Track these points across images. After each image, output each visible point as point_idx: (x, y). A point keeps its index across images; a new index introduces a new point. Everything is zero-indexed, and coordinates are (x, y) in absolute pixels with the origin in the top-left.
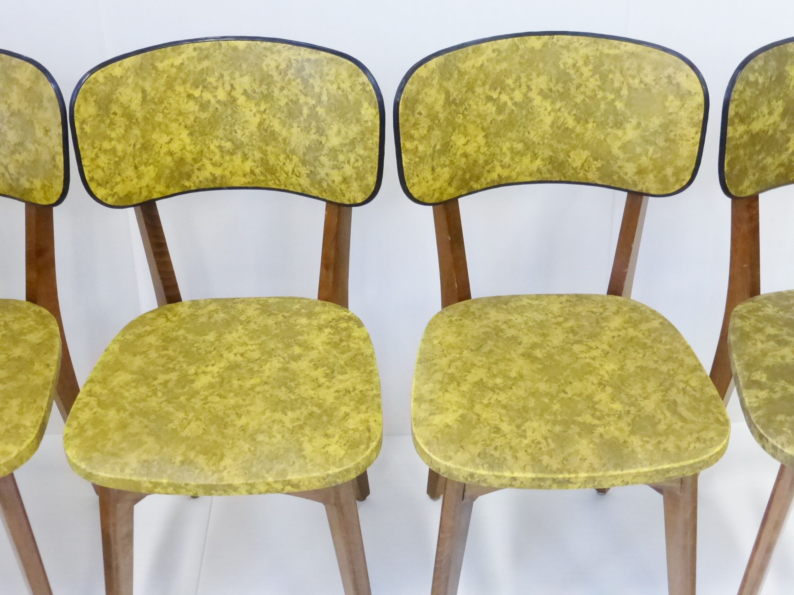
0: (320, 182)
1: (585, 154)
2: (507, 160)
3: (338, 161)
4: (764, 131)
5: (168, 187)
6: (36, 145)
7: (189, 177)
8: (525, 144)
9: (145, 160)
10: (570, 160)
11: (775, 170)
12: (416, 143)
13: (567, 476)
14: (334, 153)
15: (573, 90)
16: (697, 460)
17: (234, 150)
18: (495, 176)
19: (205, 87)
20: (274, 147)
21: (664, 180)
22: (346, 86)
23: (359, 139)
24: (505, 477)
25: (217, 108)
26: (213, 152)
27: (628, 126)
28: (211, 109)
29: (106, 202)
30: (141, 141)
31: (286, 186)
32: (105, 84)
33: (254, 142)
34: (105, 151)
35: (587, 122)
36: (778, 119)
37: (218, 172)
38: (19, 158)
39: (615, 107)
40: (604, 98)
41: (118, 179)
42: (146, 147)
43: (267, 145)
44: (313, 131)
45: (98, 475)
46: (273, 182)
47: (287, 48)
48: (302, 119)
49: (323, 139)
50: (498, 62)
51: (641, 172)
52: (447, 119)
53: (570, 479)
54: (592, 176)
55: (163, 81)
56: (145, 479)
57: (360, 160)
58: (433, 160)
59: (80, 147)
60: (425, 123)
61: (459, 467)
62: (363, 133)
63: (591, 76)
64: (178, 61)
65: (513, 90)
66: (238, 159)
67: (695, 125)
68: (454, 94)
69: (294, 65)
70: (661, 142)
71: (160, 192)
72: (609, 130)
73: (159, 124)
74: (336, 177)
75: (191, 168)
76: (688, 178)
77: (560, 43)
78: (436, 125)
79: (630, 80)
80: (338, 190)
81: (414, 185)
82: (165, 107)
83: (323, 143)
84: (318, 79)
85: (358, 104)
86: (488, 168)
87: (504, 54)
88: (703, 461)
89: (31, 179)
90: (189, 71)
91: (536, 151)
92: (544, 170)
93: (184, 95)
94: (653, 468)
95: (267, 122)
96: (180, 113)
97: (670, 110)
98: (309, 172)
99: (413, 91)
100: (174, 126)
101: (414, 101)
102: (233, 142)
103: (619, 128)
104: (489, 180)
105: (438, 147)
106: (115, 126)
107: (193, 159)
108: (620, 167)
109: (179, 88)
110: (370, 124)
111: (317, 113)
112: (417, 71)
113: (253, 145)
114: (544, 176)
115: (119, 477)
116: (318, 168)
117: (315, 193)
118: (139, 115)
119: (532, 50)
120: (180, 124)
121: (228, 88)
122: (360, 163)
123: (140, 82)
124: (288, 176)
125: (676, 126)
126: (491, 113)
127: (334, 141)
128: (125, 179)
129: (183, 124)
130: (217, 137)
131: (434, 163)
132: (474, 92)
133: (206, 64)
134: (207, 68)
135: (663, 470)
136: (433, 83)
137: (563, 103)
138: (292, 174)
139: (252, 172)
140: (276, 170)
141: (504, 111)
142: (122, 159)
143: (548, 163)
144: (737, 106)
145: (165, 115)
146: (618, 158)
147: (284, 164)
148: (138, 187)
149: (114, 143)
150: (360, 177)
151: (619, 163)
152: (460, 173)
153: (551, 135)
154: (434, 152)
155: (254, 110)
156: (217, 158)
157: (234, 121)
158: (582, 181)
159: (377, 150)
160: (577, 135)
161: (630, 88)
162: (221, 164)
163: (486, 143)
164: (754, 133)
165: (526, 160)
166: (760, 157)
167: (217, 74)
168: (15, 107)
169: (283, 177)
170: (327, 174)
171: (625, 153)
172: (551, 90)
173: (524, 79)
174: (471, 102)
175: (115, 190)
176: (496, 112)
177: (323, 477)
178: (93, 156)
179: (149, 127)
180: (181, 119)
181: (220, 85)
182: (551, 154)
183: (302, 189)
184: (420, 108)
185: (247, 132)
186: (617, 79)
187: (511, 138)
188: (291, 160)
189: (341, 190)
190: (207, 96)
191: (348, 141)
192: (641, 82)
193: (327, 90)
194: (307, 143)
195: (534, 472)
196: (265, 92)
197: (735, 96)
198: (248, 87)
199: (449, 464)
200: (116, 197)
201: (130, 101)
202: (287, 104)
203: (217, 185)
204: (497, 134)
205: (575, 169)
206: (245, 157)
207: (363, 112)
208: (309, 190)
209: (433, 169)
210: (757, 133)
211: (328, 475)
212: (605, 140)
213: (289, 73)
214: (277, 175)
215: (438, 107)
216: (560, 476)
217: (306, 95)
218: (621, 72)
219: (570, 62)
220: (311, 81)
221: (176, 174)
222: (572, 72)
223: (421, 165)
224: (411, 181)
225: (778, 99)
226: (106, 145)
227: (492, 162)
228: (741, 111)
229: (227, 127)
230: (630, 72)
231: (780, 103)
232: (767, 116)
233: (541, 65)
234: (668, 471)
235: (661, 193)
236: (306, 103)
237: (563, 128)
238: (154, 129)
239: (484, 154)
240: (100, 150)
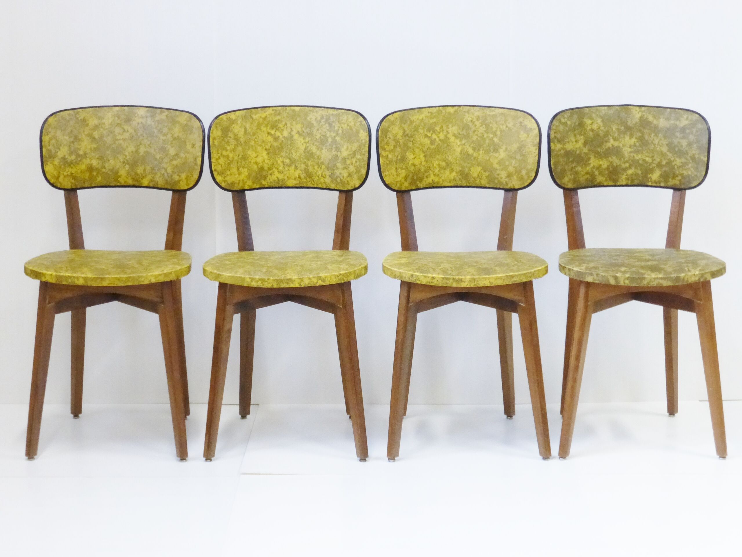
0: (336, 179)
1: (479, 169)
2: (437, 171)
3: (346, 164)
4: (573, 151)
5: (253, 183)
6: (186, 154)
7: (265, 178)
8: (447, 163)
9: (243, 165)
10: (471, 173)
11: (584, 175)
12: (387, 153)
13: (460, 277)
14: (344, 160)
15: (471, 133)
16: (527, 272)
17: (290, 164)
18: (430, 180)
19: (277, 129)
20: (312, 161)
21: (521, 178)
22: (352, 124)
23: (358, 150)
24: (429, 277)
25: (283, 141)
26: (279, 165)
27: (501, 151)
28: (280, 141)
29: (221, 185)
30: (242, 154)
31: (317, 185)
32: (227, 121)
33: (301, 159)
34: (224, 156)
35: (479, 150)
36: (582, 146)
37: (281, 177)
38: (175, 163)
39: (494, 140)
40: (488, 137)
41: (228, 173)
42: (245, 158)
43: (309, 160)
44: (334, 150)
45: (223, 275)
46: (310, 183)
47: (321, 110)
48: (328, 144)
49: (339, 154)
50: (431, 118)
51: (509, 176)
52: (404, 143)
53: (462, 279)
54: (484, 182)
55: (255, 124)
56: (247, 276)
57: (358, 161)
58: (396, 164)
59: (211, 152)
60: (392, 143)
61: (405, 271)
62: (360, 147)
63: (481, 126)
64: (264, 116)
65: (439, 133)
66: (292, 169)
67: (534, 146)
68: (408, 131)
69: (325, 117)
70: (518, 157)
71: (249, 185)
72: (491, 154)
73: (252, 146)
74: (345, 174)
75: (266, 173)
76: (534, 175)
77: (464, 110)
78: (398, 145)
79: (501, 126)
80: (346, 181)
81: (386, 176)
82: (256, 138)
83: (339, 156)
84: (337, 123)
85: (358, 132)
86: (426, 174)
87: (434, 115)
88: (531, 272)
89: (180, 174)
90: (269, 121)
91: (453, 167)
92: (457, 178)
93: (266, 132)
94: (504, 275)
95: (309, 148)
96: (263, 142)
97: (522, 139)
98: (330, 174)
99: (386, 126)
100: (259, 148)
101: (386, 132)
102: (290, 160)
103: (496, 152)
104: (427, 182)
105: (399, 157)
106: (229, 144)
107: (268, 168)
108: (498, 175)
109: (263, 129)
110: (363, 141)
111: (336, 140)
112: (388, 117)
113: (301, 161)
114: (457, 183)
115: (234, 275)
116: (336, 171)
117: (333, 186)
118: (242, 140)
119: (449, 113)
120: (263, 148)
121: (289, 130)
122: (358, 164)
123: (244, 123)
124: (319, 178)
125: (525, 147)
126: (428, 144)
127: (345, 153)
128: (232, 173)
129: (264, 148)
130: (282, 156)
131: (397, 166)
132: (418, 132)
133: (278, 117)
134: (279, 120)
135: (510, 276)
136: (396, 124)
137: (466, 140)
138: (321, 176)
139: (299, 177)
140: (313, 175)
141: (435, 143)
142: (231, 162)
143: (459, 174)
144: (555, 133)
145: (255, 142)
146: (497, 169)
147: (317, 171)
148: (238, 179)
149: (228, 152)
150: (358, 171)
151: (498, 172)
152: (411, 175)
153: (460, 158)
154: (397, 160)
155: (303, 142)
156: (281, 168)
157: (291, 147)
158: (479, 186)
159: (367, 154)
160: (474, 158)
161: (501, 131)
162: (283, 172)
163: (425, 160)
164: (568, 150)
165: (447, 172)
166: (573, 165)
167: (284, 123)
168: (176, 135)
169: (316, 179)
170: (340, 173)
171: (500, 166)
172: (459, 134)
173: (445, 128)
174: (416, 137)
175: (226, 179)
176: (430, 143)
177: (338, 275)
178: (217, 157)
179: (247, 148)
180: (263, 145)
181: (285, 128)
182: (461, 169)
183: (326, 185)
184: (389, 135)
185: (298, 154)
186: (494, 127)
187: (438, 159)
188: (321, 168)
189: (348, 181)
190: (278, 134)
191: (352, 152)
192: (507, 127)
193: (342, 127)
194: (330, 157)
195: (443, 275)
196: (309, 132)
197: (553, 127)
198: (300, 130)
199: (400, 270)
200: (226, 182)
201: (238, 132)
202: (320, 137)
203: (280, 185)
204: (431, 156)
205: (474, 178)
206: (296, 168)
207: (360, 135)
208: (330, 185)
209: (396, 169)
210: (569, 151)
211: (340, 274)
212: (489, 160)
213: (322, 122)
214: (313, 178)
215: (399, 136)
216: (457, 277)
217: (330, 132)
218: (496, 123)
219: (469, 119)
220: (334, 124)
221: (258, 176)
222: (470, 124)
223: (390, 165)
224: (385, 174)
225: (580, 135)
226: (224, 153)
227: (429, 171)
228: (558, 136)
229: (288, 151)
230: (501, 122)
231: (582, 137)
232: (575, 143)
233: (454, 121)
234: (512, 276)
235: (521, 187)
236: (331, 136)
237: (466, 154)
238: (249, 148)
239: (424, 166)
240: (221, 155)
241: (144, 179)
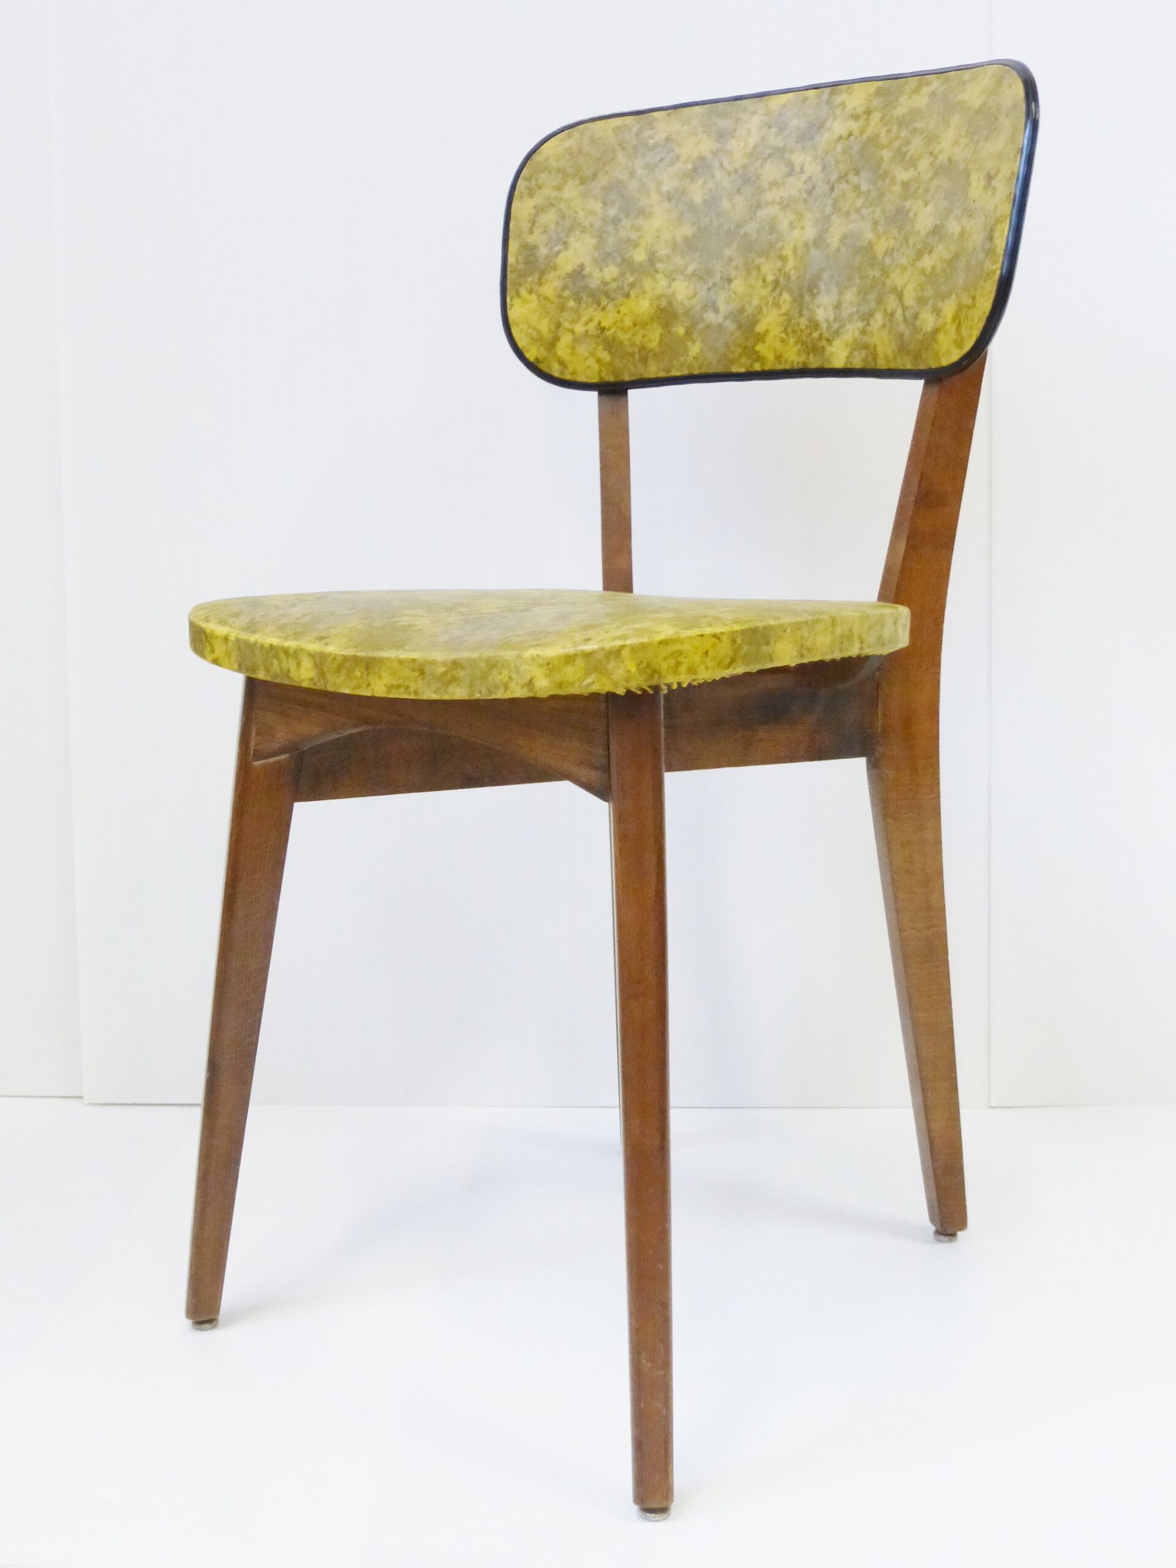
6: (965, 220)
89: (939, 305)
168: (945, 155)
241: (836, 343)
